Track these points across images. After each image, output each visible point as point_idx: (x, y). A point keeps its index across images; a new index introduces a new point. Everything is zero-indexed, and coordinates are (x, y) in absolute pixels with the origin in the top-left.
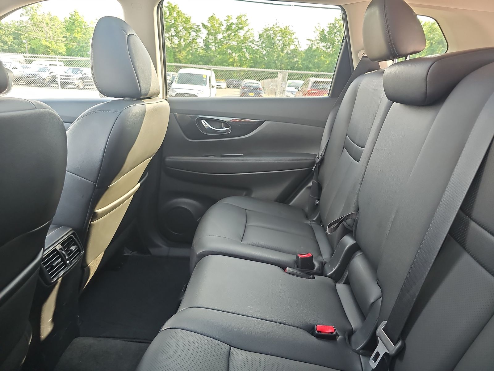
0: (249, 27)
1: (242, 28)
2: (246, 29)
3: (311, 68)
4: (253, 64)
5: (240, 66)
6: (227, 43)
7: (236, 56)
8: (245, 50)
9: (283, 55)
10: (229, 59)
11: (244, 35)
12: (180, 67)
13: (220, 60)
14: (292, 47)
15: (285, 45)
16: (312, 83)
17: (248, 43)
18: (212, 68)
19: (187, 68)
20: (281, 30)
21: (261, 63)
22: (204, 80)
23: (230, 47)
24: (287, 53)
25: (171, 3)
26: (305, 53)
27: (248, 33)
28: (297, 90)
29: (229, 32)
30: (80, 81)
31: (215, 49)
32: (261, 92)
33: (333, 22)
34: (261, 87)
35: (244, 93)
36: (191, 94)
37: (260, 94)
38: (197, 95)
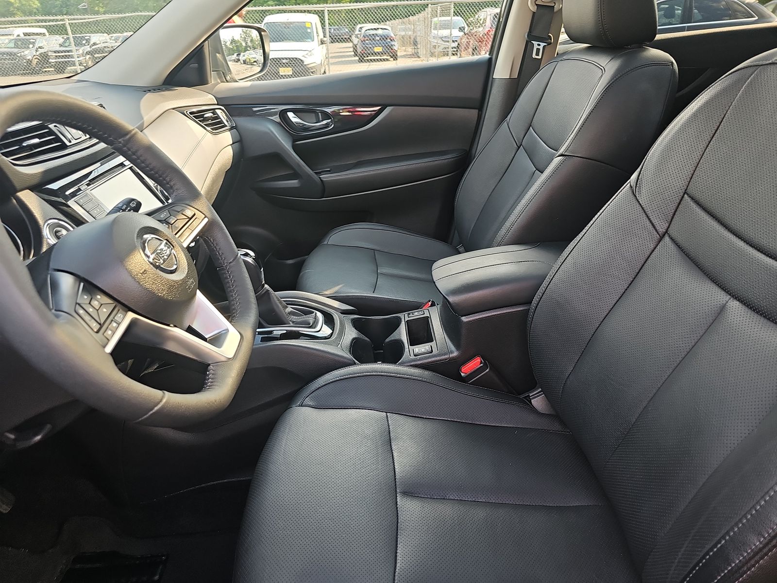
12: (265, 13)
16: (492, 19)
18: (327, 9)
19: (285, 12)
22: (309, 31)
28: (463, 33)
30: (88, 57)
32: (393, 43)
34: (393, 35)
35: (365, 48)
36: (293, 59)
37: (391, 47)
38: (302, 58)
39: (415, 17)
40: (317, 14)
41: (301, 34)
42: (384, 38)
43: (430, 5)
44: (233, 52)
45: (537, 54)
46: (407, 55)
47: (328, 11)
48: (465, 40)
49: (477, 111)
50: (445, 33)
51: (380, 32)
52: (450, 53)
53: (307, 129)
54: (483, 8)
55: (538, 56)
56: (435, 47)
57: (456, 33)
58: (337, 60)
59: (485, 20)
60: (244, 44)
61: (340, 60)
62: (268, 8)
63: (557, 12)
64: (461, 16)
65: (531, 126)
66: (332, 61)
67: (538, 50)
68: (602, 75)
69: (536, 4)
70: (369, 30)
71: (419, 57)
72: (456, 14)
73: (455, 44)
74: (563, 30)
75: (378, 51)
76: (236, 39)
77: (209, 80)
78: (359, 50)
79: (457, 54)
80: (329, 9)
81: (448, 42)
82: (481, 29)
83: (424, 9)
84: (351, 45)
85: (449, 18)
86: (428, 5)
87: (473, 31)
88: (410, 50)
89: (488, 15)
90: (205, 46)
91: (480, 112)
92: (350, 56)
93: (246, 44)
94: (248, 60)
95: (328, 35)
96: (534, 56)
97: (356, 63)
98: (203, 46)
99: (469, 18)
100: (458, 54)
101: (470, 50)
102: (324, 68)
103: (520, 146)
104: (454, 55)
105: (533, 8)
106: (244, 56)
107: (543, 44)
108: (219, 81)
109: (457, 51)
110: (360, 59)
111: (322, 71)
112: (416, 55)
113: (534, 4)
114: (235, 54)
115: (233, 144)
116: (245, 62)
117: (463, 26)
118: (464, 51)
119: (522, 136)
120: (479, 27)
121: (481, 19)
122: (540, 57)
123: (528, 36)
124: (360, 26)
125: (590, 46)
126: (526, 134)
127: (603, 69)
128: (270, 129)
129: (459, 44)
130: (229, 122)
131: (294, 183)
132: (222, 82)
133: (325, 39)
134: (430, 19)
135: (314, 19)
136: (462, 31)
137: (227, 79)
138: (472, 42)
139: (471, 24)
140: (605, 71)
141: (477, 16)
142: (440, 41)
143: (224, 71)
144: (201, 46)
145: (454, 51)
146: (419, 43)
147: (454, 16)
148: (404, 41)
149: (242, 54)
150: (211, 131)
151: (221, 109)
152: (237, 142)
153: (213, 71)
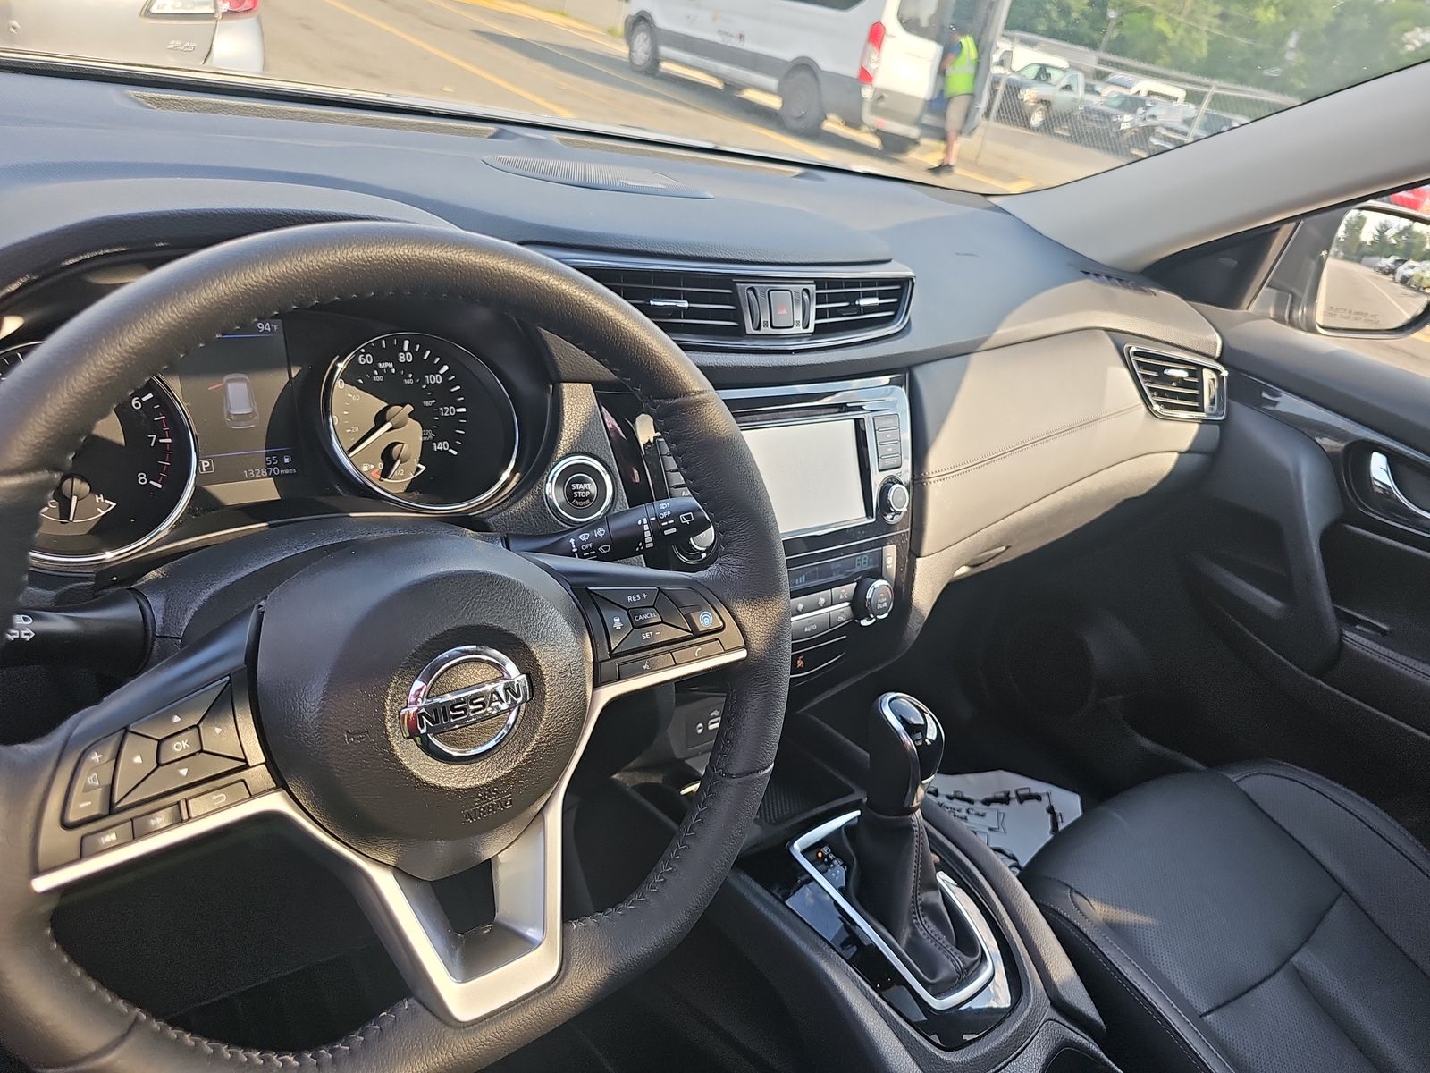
77: (1246, 303)
94: (1415, 280)
98: (1278, 229)
106: (1413, 267)
108: (1271, 312)
114: (1393, 258)
115: (1187, 452)
116: (1405, 281)
130: (1215, 407)
131: (1271, 603)
132: (1276, 319)
137: (1294, 316)
143: (1298, 295)
144: (1272, 230)
149: (1411, 262)
150: (1157, 407)
151: (1217, 372)
152: (1200, 453)
153: (1268, 286)
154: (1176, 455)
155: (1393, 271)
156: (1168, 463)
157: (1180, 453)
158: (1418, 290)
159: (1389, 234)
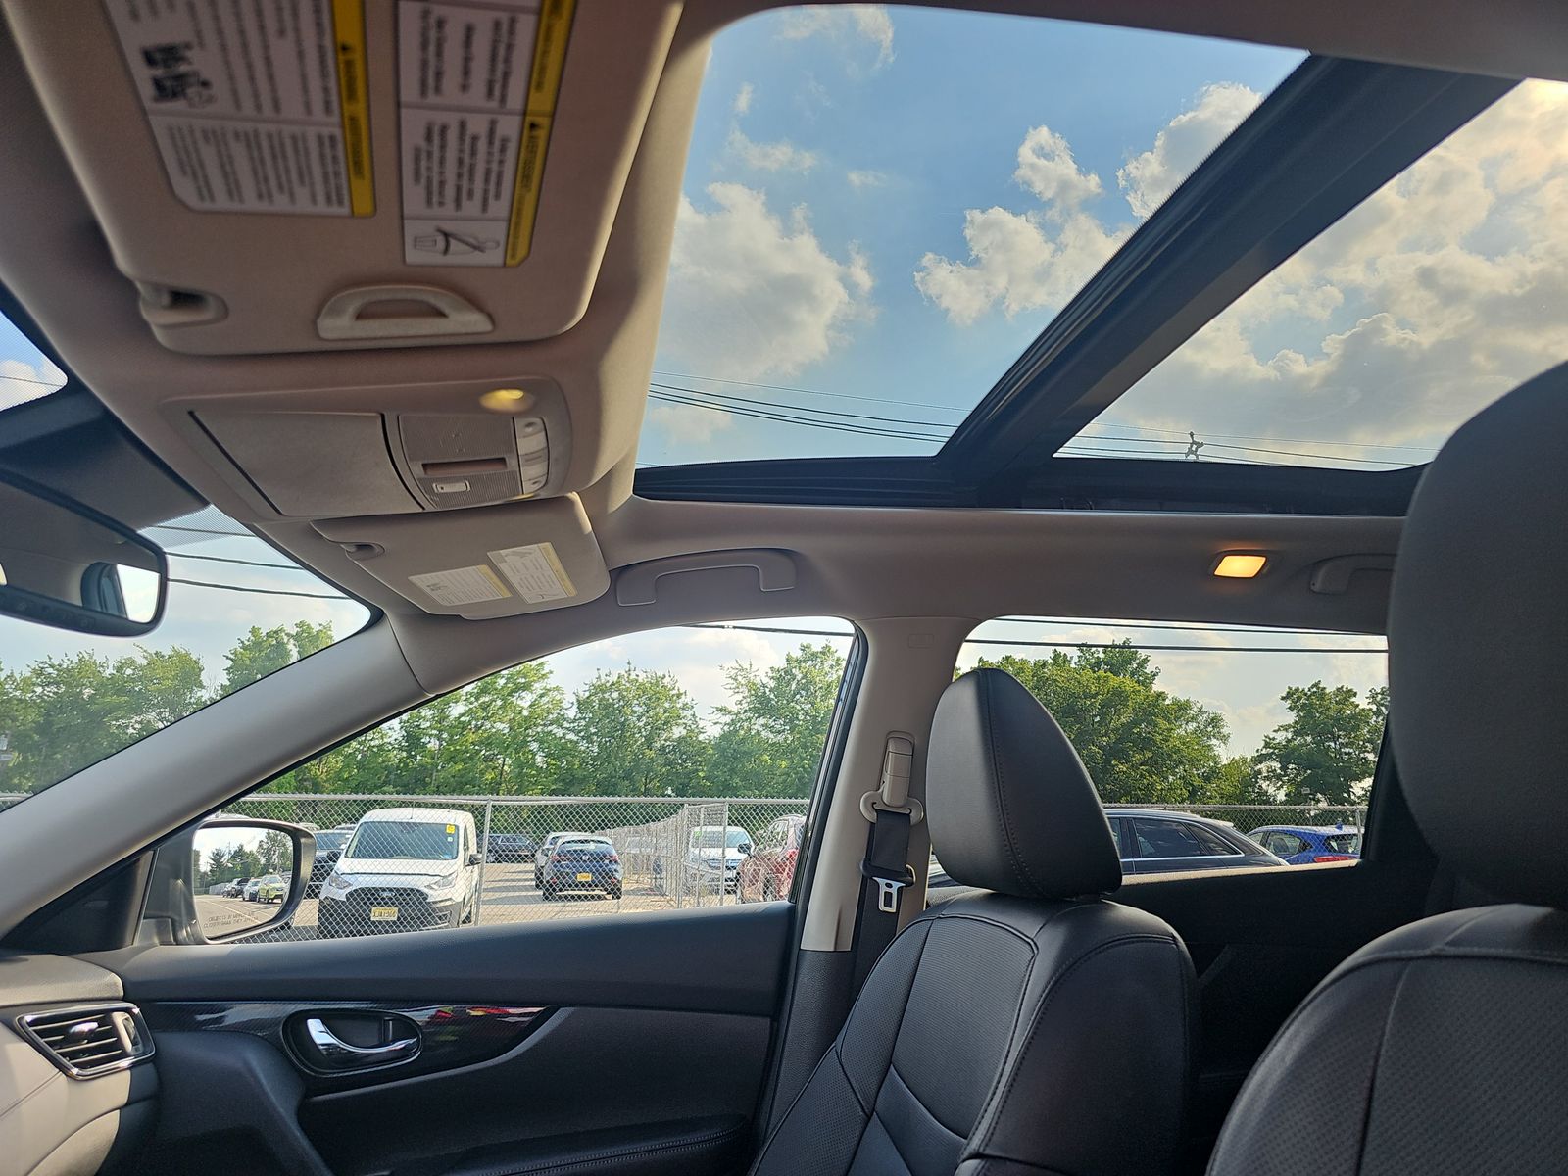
0: (551, 682)
1: (526, 687)
2: (538, 687)
3: (736, 788)
4: (559, 785)
5: (519, 792)
6: (478, 728)
7: (506, 763)
8: (534, 746)
9: (652, 754)
10: (482, 773)
11: (531, 706)
13: (453, 777)
14: (678, 732)
15: (656, 729)
17: (544, 725)
18: (492, 803)
20: (642, 689)
21: (584, 779)
22: (450, 839)
23: (489, 737)
24: (663, 748)
25: (308, 625)
26: (716, 747)
27: (545, 699)
28: (745, 855)
29: (487, 698)
31: (437, 747)
32: (613, 867)
33: (783, 665)
34: (614, 853)
35: (559, 875)
36: (405, 890)
37: (610, 874)
38: (426, 890)
39: (657, 824)
40: (470, 810)
41: (433, 844)
42: (599, 857)
43: (686, 805)
44: (230, 876)
45: (888, 904)
46: (639, 890)
47: (493, 806)
48: (749, 868)
49: (768, 1020)
50: (714, 853)
51: (592, 846)
52: (722, 890)
53: (351, 1060)
54: (781, 815)
55: (890, 906)
56: (694, 876)
57: (733, 854)
58: (497, 895)
59: (785, 834)
60: (263, 861)
61: (504, 894)
62: (380, 797)
63: (915, 825)
64: (742, 825)
65: (891, 1063)
66: (485, 896)
67: (888, 895)
68: (1033, 957)
69: (876, 810)
70: (569, 842)
71: (663, 894)
72: (733, 822)
73: (732, 874)
74: (932, 857)
75: (583, 880)
76: (247, 849)
77: (128, 939)
78: (546, 878)
79: (735, 892)
80: (496, 803)
81: (718, 868)
82: (779, 849)
83: (675, 811)
84: (531, 867)
85: (721, 829)
86: (682, 804)
87: (766, 852)
88: (647, 881)
89: (790, 827)
90: (142, 862)
91: (776, 1024)
92: (526, 888)
93: (268, 860)
94: (262, 894)
95: (485, 849)
96: (882, 907)
97: (537, 902)
98: (139, 860)
99: (757, 829)
100: (738, 892)
101: (760, 885)
102: (468, 910)
103: (872, 1115)
104: (729, 892)
105: (872, 817)
106: (256, 884)
107: (896, 885)
108: (156, 940)
109: (735, 885)
110: (544, 894)
111: (463, 916)
112: (658, 890)
113: (871, 809)
114: (236, 881)
115: (128, 1104)
116: (253, 898)
117: (747, 842)
118: (749, 886)
119: (874, 1087)
120: (776, 846)
121: (778, 834)
122: (893, 910)
123: (865, 866)
124: (552, 835)
125: (992, 894)
126: (882, 1083)
127: (1032, 943)
128: (246, 1064)
129: (738, 874)
130: (140, 1046)
132: (162, 943)
133: (480, 856)
134: (685, 828)
135: (464, 820)
136: (744, 851)
137: (179, 937)
138: (763, 871)
139: (760, 841)
140: (1037, 948)
141: (771, 828)
142: (704, 868)
143: (177, 918)
144: (131, 863)
145: (729, 886)
146: (664, 868)
147: (729, 825)
148: (636, 865)
149: (253, 880)
150: (75, 1071)
151: (128, 1010)
152: (144, 1099)
153: (145, 918)
154: (118, 1111)
155: (239, 893)
156: (110, 1125)
157: (120, 1108)
158: (268, 903)
159: (224, 860)
